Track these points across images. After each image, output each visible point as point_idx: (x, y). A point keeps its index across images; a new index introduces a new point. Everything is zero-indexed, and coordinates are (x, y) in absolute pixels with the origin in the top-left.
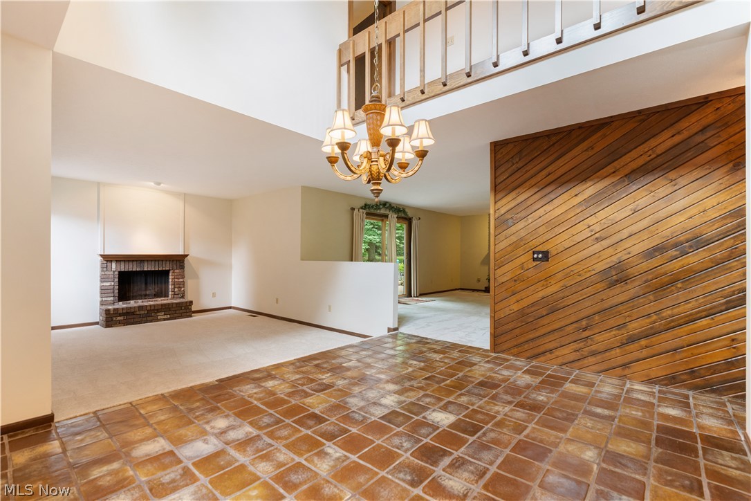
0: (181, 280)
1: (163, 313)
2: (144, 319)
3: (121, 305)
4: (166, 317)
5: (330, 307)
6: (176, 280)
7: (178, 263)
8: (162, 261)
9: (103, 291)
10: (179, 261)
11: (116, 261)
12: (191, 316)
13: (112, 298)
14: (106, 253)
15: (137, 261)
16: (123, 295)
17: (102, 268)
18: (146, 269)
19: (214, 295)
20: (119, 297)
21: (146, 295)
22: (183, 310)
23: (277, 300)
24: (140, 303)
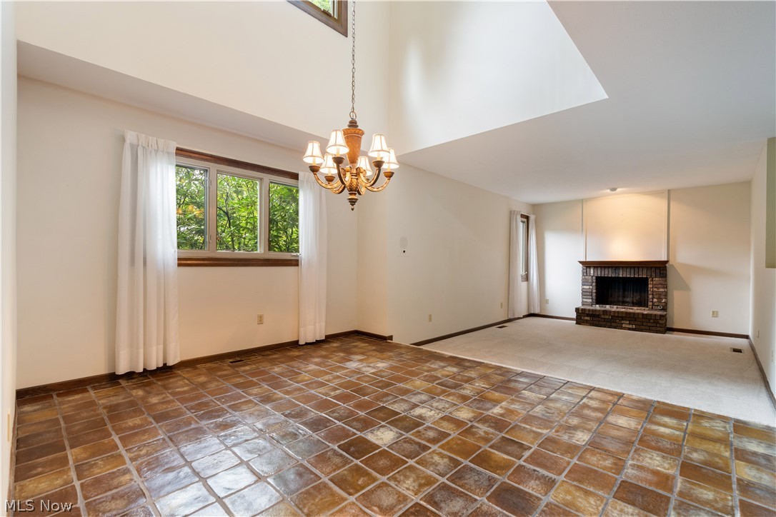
0: (661, 290)
1: (628, 322)
2: (609, 324)
3: (598, 307)
4: (631, 326)
6: (655, 289)
7: (658, 271)
8: (638, 267)
9: (584, 293)
10: (660, 268)
11: (594, 267)
12: (664, 332)
13: (590, 300)
14: (587, 260)
15: (612, 267)
16: (600, 299)
17: (583, 273)
18: (621, 276)
19: (715, 314)
20: (596, 300)
21: (619, 301)
22: (659, 324)
24: (615, 308)
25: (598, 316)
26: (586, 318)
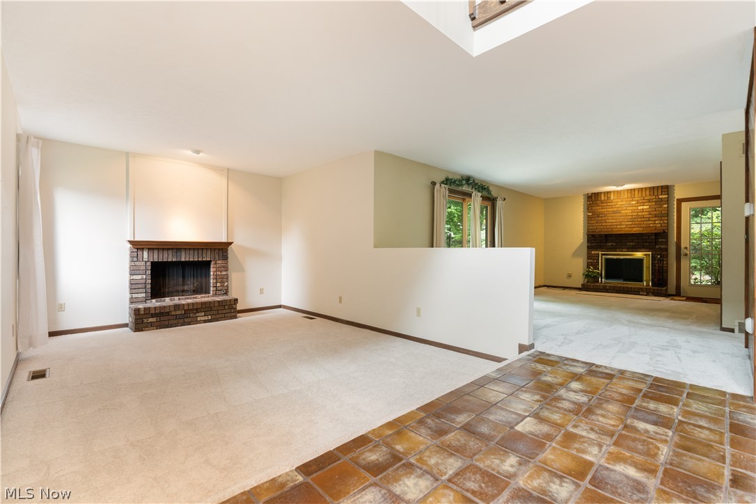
0: (224, 273)
1: (203, 314)
2: (181, 321)
3: (154, 303)
4: (206, 318)
5: (418, 311)
6: (218, 273)
7: (221, 253)
8: (202, 249)
9: (133, 286)
10: (221, 249)
11: (149, 249)
12: (235, 317)
13: (144, 295)
14: (136, 239)
15: (172, 249)
16: (156, 292)
17: (132, 257)
18: (183, 260)
19: (262, 291)
20: (151, 293)
21: (183, 291)
22: (227, 310)
23: (340, 298)
24: (176, 300)
25: (168, 314)
26: (151, 320)
